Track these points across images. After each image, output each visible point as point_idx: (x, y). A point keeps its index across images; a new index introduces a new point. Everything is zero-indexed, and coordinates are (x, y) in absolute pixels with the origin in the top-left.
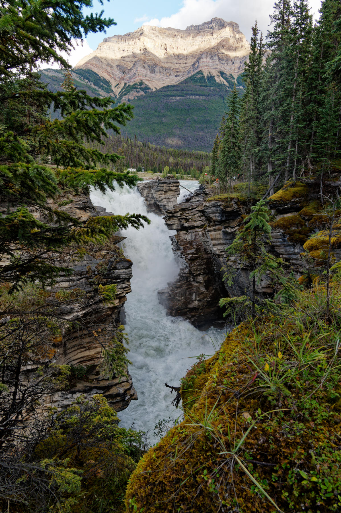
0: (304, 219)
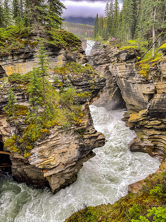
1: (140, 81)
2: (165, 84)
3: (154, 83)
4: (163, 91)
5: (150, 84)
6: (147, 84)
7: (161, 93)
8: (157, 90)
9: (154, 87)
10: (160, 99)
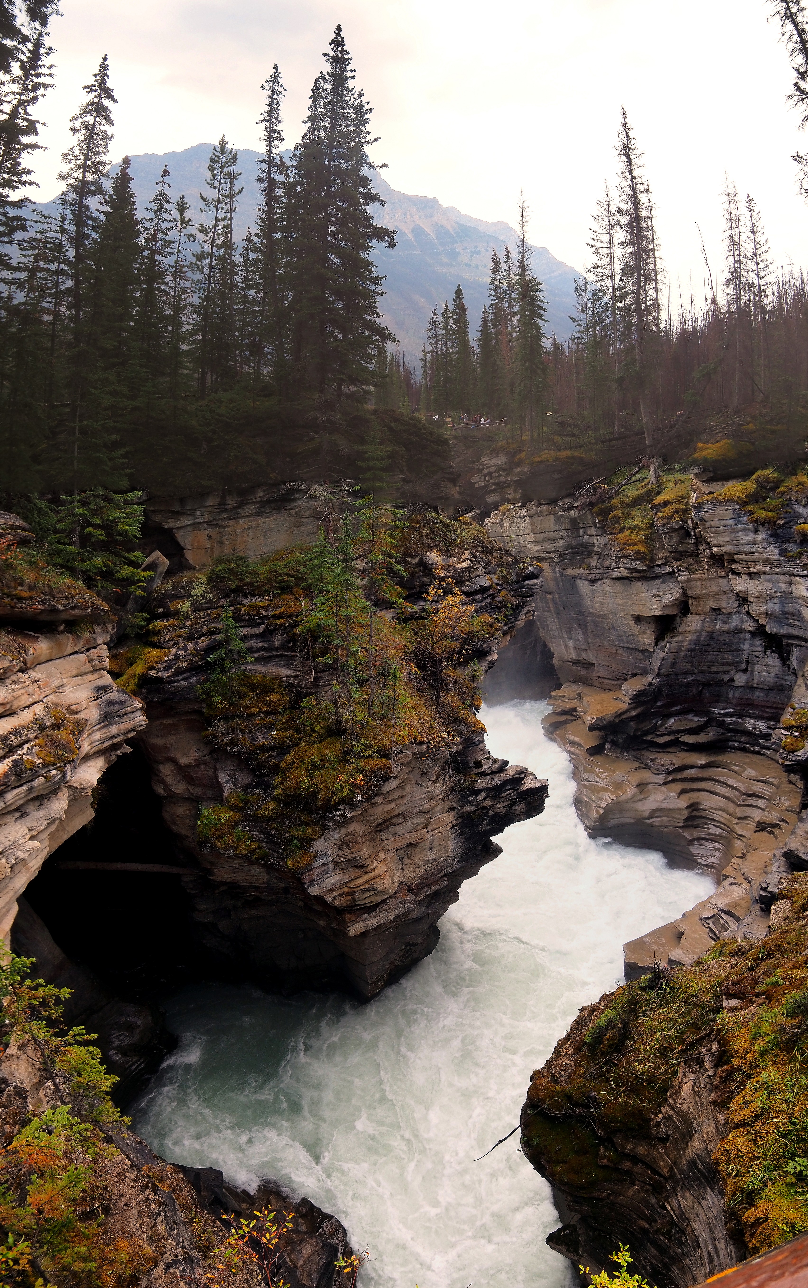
1: (625, 573)
2: (720, 580)
3: (679, 578)
4: (712, 603)
5: (660, 581)
6: (651, 582)
7: (707, 610)
8: (690, 603)
9: (681, 591)
10: (700, 632)
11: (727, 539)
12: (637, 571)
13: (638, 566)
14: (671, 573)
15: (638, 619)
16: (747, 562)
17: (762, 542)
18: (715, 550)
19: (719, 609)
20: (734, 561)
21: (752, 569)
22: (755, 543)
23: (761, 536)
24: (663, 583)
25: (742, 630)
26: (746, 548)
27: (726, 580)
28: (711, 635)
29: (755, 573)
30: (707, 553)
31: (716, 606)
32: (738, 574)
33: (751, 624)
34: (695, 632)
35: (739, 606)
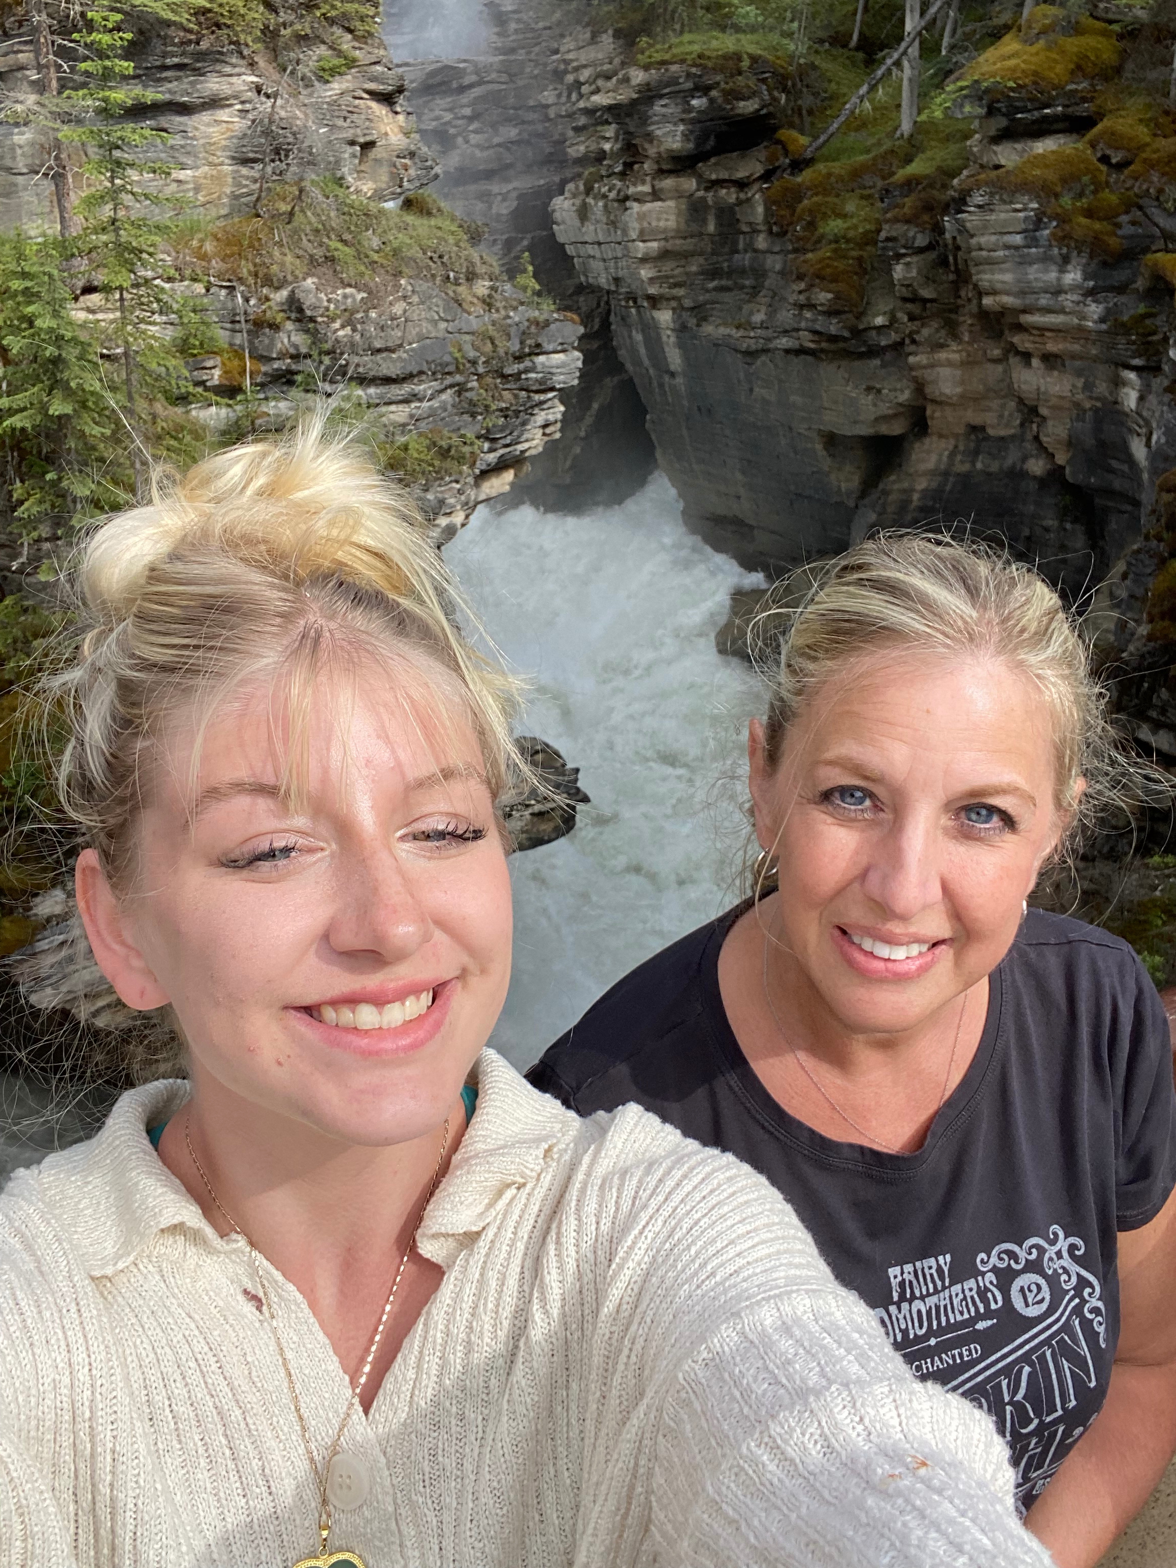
0: (1104, 159)
1: (807, 340)
2: (990, 367)
3: (911, 359)
4: (973, 417)
5: (877, 362)
6: (857, 364)
7: (961, 430)
8: (928, 412)
9: (912, 386)
10: (946, 474)
11: (1008, 277)
12: (833, 339)
13: (834, 327)
14: (898, 346)
15: (831, 440)
16: (1042, 330)
17: (1074, 288)
18: (987, 301)
19: (982, 429)
20: (1020, 328)
21: (1052, 347)
22: (1058, 291)
23: (1073, 276)
24: (883, 366)
25: (1023, 475)
26: (1044, 300)
27: (1000, 368)
28: (965, 480)
29: (1056, 356)
30: (973, 307)
31: (977, 420)
32: (1026, 357)
33: (1041, 463)
34: (933, 473)
35: (1022, 425)
